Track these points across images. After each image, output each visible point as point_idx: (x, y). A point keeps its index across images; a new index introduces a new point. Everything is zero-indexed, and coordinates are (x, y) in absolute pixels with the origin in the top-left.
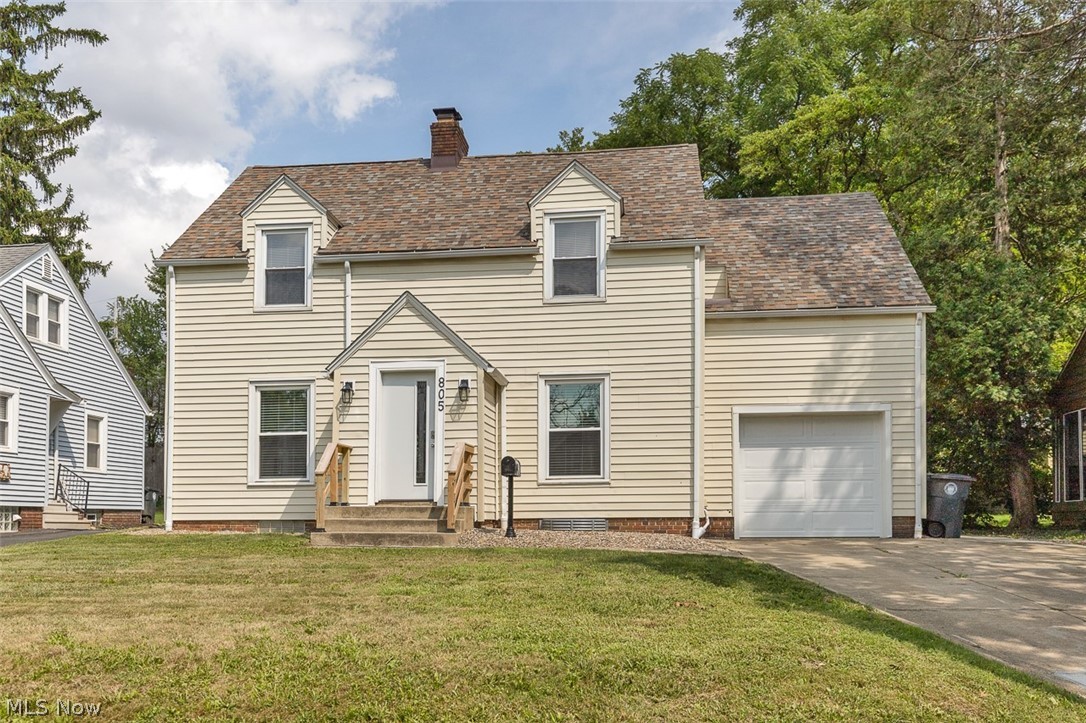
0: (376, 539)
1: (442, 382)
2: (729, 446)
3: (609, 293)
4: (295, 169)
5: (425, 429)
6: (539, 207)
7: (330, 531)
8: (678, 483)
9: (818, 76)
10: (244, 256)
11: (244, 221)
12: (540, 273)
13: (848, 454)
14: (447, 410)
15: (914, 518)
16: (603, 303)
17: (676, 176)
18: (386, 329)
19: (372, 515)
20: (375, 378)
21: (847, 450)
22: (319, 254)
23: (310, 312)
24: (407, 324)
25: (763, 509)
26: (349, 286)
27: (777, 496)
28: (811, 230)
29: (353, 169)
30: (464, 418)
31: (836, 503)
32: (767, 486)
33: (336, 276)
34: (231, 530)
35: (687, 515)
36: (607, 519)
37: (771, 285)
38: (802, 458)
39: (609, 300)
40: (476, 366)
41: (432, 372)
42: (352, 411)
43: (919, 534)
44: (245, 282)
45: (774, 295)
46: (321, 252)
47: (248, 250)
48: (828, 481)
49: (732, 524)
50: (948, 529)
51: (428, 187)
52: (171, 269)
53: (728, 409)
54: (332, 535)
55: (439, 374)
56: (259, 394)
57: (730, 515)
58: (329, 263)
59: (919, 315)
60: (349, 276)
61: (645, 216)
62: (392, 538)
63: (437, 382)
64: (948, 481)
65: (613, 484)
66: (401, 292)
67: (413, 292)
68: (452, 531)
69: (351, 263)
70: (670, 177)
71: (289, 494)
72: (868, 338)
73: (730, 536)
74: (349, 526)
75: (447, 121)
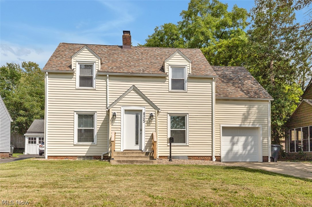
0: (132, 162)
1: (144, 114)
2: (219, 136)
3: (188, 90)
4: (77, 45)
5: (138, 128)
6: (167, 63)
7: (116, 159)
8: (208, 146)
9: (209, 34)
10: (73, 71)
11: (72, 59)
12: (168, 83)
13: (250, 139)
14: (146, 122)
15: (268, 156)
16: (186, 92)
17: (198, 57)
18: (126, 96)
19: (127, 155)
20: (123, 112)
21: (250, 137)
22: (98, 72)
23: (95, 90)
24: (133, 95)
25: (228, 153)
26: (108, 83)
27: (231, 150)
28: (232, 76)
29: (97, 47)
30: (151, 125)
31: (247, 152)
32: (228, 147)
33: (103, 79)
34: (68, 159)
35: (211, 155)
36: (188, 156)
37: (228, 90)
38: (238, 140)
39: (188, 92)
40: (155, 109)
41: (141, 111)
42: (115, 122)
43: (269, 161)
44: (73, 79)
45: (230, 93)
46: (98, 71)
47: (74, 69)
48: (245, 146)
49: (220, 158)
50: (275, 160)
51: (124, 54)
52: (47, 73)
53: (219, 125)
54: (117, 161)
55: (143, 111)
56: (77, 115)
57: (220, 155)
58: (101, 75)
59: (270, 101)
60: (108, 79)
61: (195, 68)
62: (137, 161)
63: (143, 114)
64: (275, 146)
65: (190, 146)
66: (131, 86)
67: (136, 86)
68: (155, 159)
69: (109, 75)
70: (197, 58)
71: (88, 147)
72: (256, 107)
73: (220, 161)
74: (121, 158)
75: (127, 35)
